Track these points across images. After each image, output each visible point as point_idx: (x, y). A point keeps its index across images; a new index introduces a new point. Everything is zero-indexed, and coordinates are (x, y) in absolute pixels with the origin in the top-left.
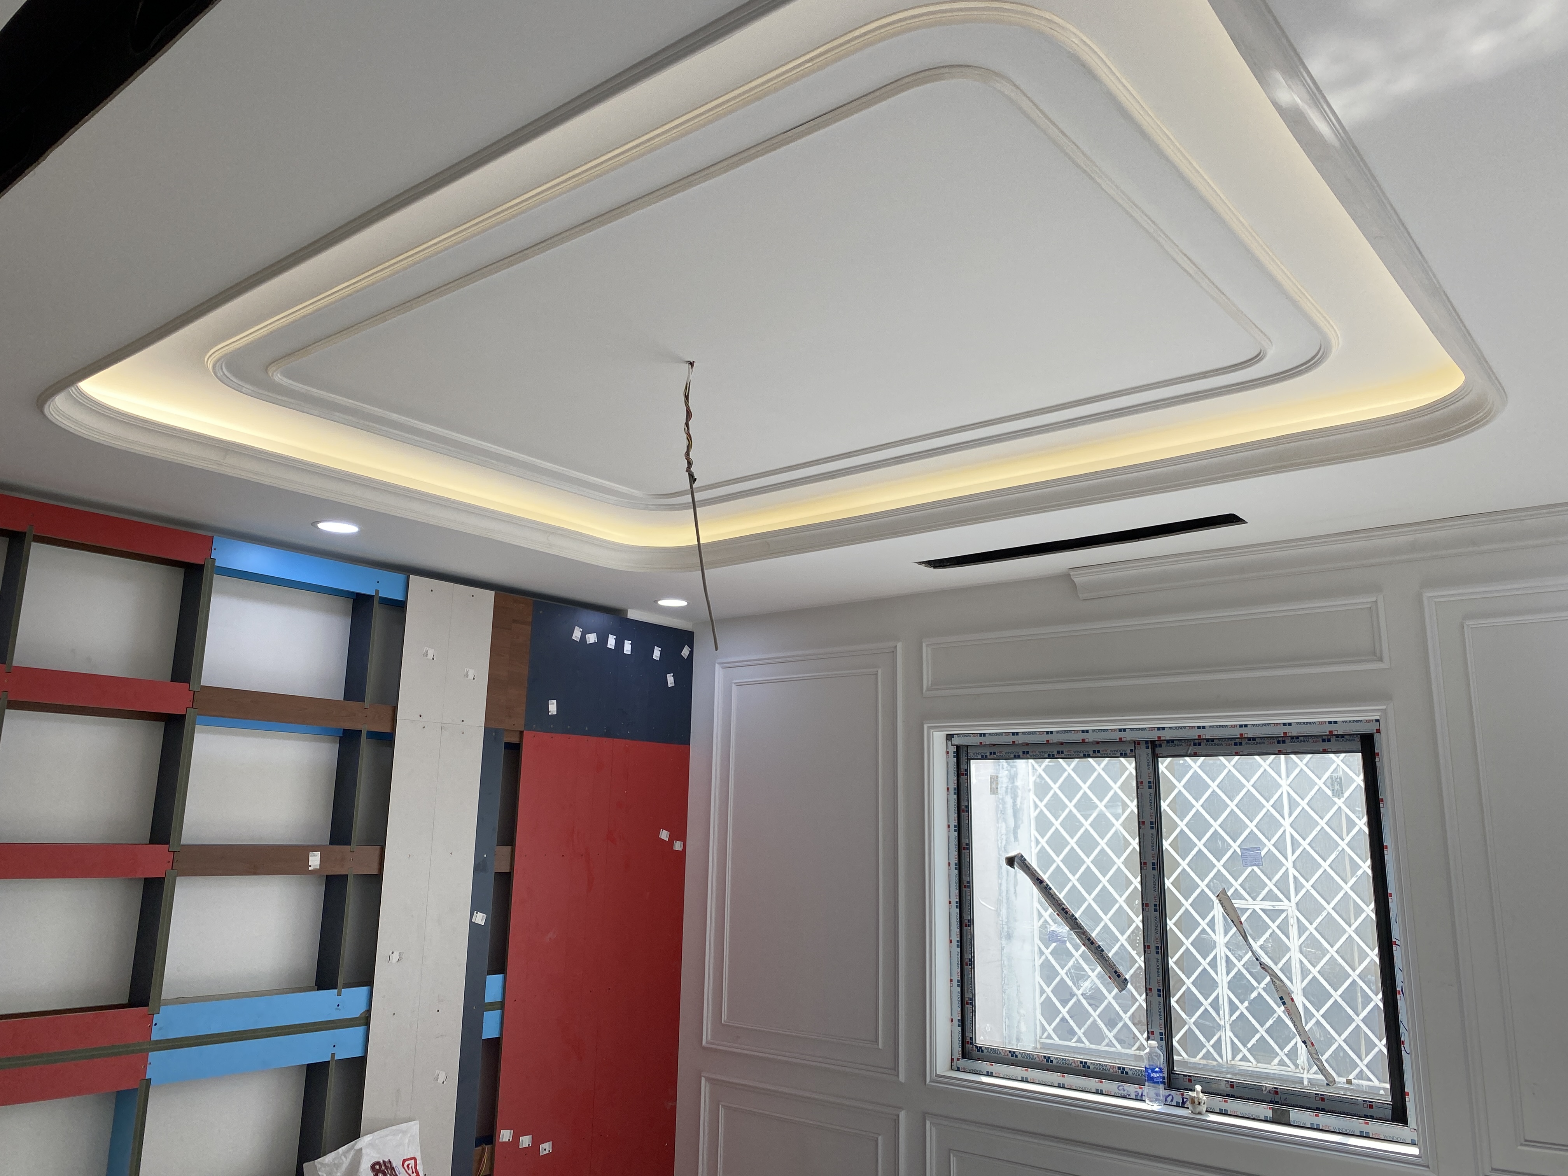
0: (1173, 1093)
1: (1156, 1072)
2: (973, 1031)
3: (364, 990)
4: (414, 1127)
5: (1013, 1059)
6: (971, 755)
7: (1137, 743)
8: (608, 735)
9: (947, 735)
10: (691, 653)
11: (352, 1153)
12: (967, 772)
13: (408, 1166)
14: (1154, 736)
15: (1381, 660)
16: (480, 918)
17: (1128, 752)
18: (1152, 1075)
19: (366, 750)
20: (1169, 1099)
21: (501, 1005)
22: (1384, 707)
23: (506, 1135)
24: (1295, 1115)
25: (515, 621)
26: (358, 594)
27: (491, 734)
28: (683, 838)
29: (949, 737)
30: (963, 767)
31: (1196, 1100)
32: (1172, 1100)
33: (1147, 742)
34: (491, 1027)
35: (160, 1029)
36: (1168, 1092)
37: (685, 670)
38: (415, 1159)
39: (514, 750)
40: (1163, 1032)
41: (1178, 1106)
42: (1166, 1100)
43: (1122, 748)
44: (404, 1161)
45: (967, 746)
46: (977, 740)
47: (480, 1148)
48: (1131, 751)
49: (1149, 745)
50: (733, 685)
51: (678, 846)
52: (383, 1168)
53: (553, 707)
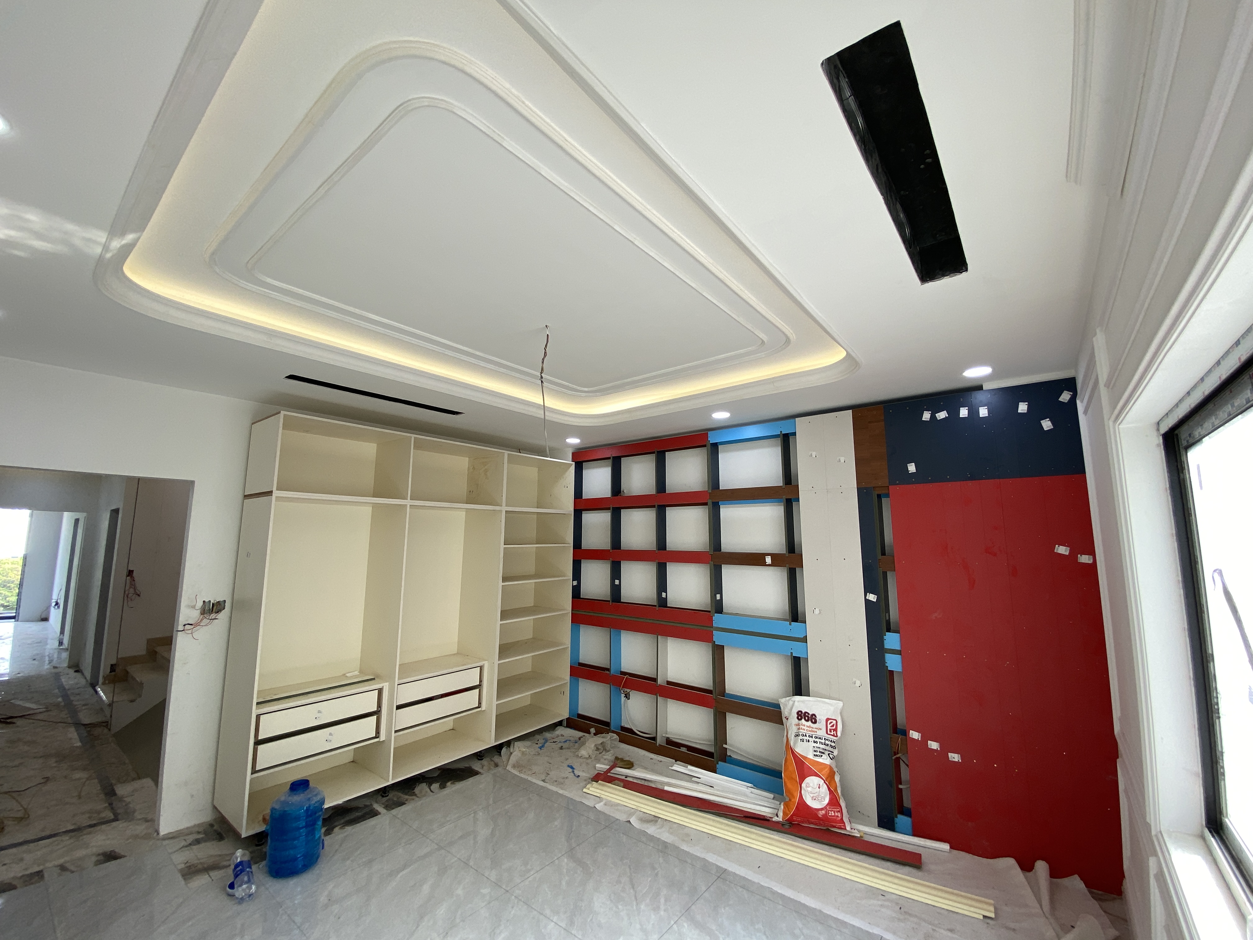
3: (804, 625)
6: (1182, 442)
8: (972, 478)
10: (1072, 397)
13: (831, 722)
16: (871, 597)
21: (901, 652)
23: (916, 735)
27: (863, 491)
28: (1092, 554)
30: (1182, 459)
35: (716, 623)
37: (1066, 412)
38: (837, 720)
44: (827, 720)
45: (1172, 432)
51: (1085, 559)
52: (804, 715)
53: (912, 468)
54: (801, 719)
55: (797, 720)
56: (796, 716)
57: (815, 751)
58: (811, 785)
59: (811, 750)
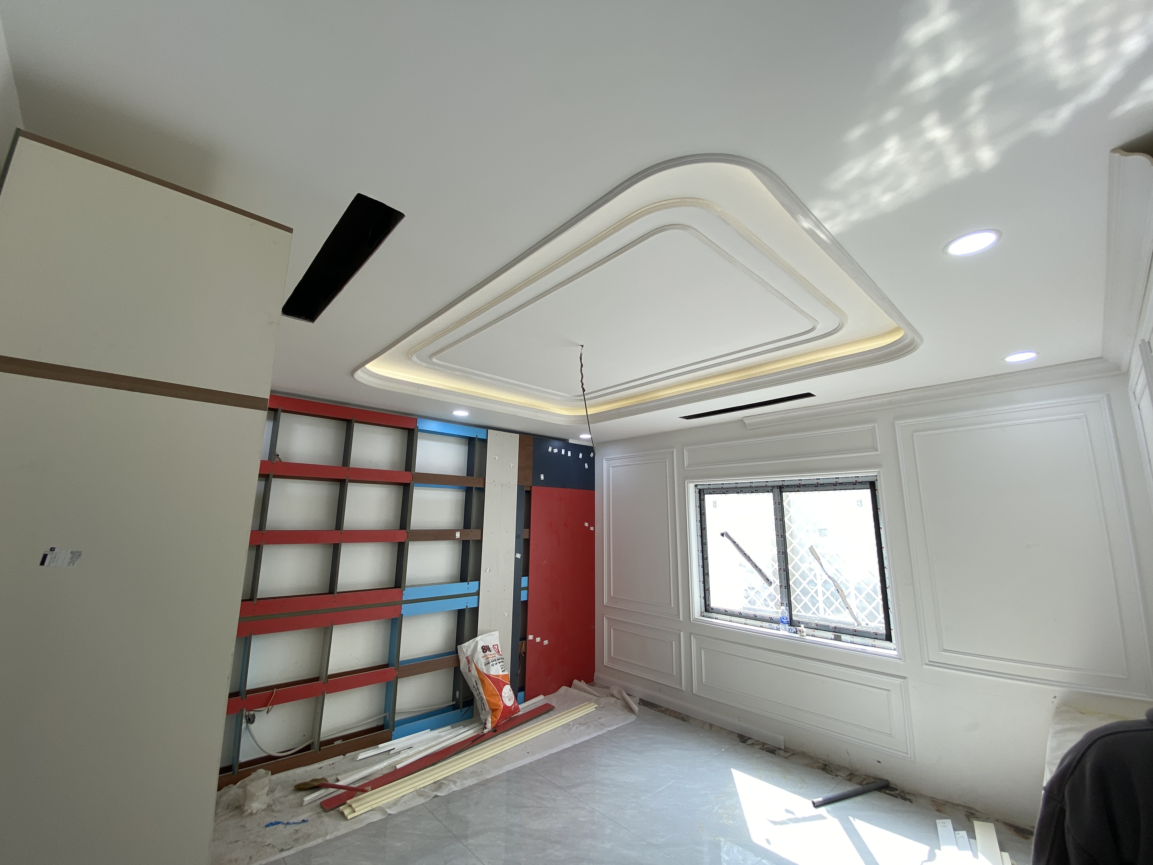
0: (792, 627)
1: (785, 619)
2: (709, 601)
3: (477, 582)
4: (497, 633)
5: (726, 613)
6: (705, 493)
7: (773, 487)
8: (563, 487)
9: (695, 485)
10: (594, 456)
11: (474, 642)
12: (704, 500)
13: (495, 647)
14: (780, 484)
15: (877, 450)
16: (518, 556)
17: (770, 490)
18: (783, 620)
19: (475, 494)
20: (791, 630)
21: (527, 588)
22: (879, 470)
23: (531, 637)
24: (844, 637)
25: (527, 445)
26: (470, 437)
27: (520, 487)
28: (594, 526)
29: (696, 486)
30: (702, 497)
31: (802, 631)
32: (792, 631)
33: (777, 486)
34: (524, 596)
35: (406, 596)
36: (790, 627)
37: (592, 462)
38: (497, 645)
39: (529, 493)
40: (787, 603)
41: (794, 633)
42: (789, 630)
43: (767, 489)
44: (494, 646)
45: (703, 489)
46: (707, 487)
47: (521, 642)
48: (771, 490)
49: (779, 488)
50: (611, 468)
51: (592, 529)
52: (486, 648)
53: (542, 477)
54: (486, 651)
55: (483, 654)
56: (482, 650)
57: (502, 668)
58: (507, 692)
59: (500, 668)
